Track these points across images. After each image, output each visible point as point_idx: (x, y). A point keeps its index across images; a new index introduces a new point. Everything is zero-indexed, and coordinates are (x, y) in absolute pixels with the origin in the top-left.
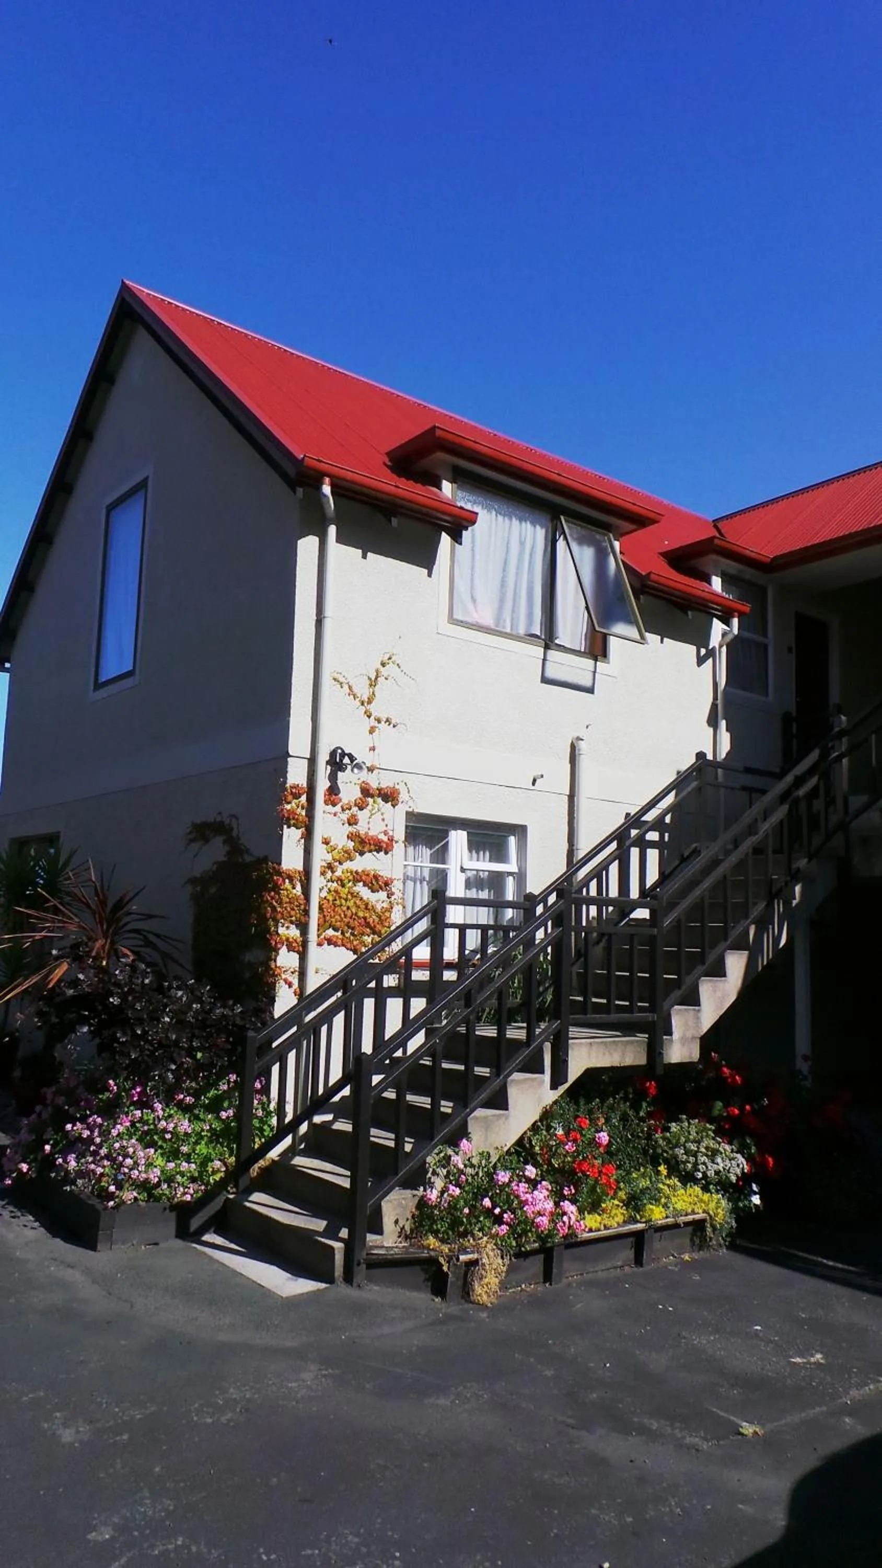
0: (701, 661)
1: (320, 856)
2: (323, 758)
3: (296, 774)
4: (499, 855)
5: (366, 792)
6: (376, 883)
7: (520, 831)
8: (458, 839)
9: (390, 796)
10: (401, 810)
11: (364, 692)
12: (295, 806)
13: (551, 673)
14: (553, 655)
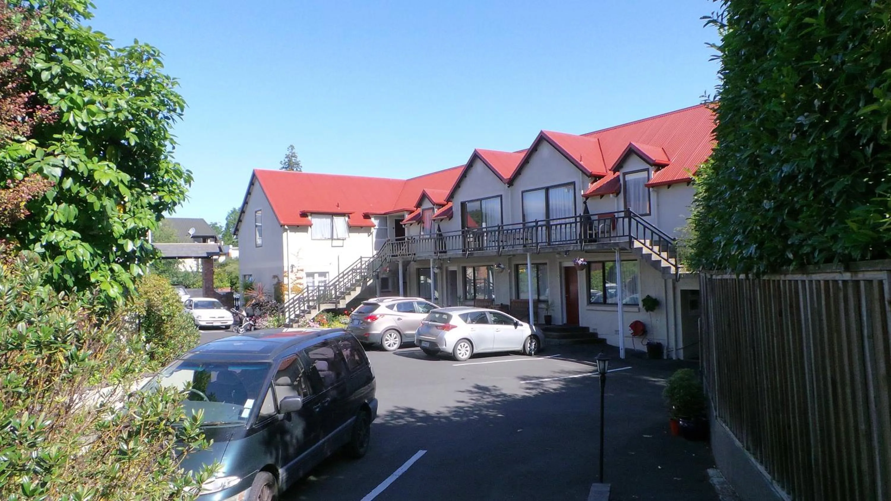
0: (369, 236)
1: (290, 281)
2: (290, 266)
3: (286, 269)
4: (325, 277)
5: (298, 270)
6: (301, 284)
7: (328, 272)
8: (316, 275)
9: (302, 270)
10: (304, 272)
11: (296, 254)
12: (286, 274)
13: (333, 245)
14: (334, 241)
